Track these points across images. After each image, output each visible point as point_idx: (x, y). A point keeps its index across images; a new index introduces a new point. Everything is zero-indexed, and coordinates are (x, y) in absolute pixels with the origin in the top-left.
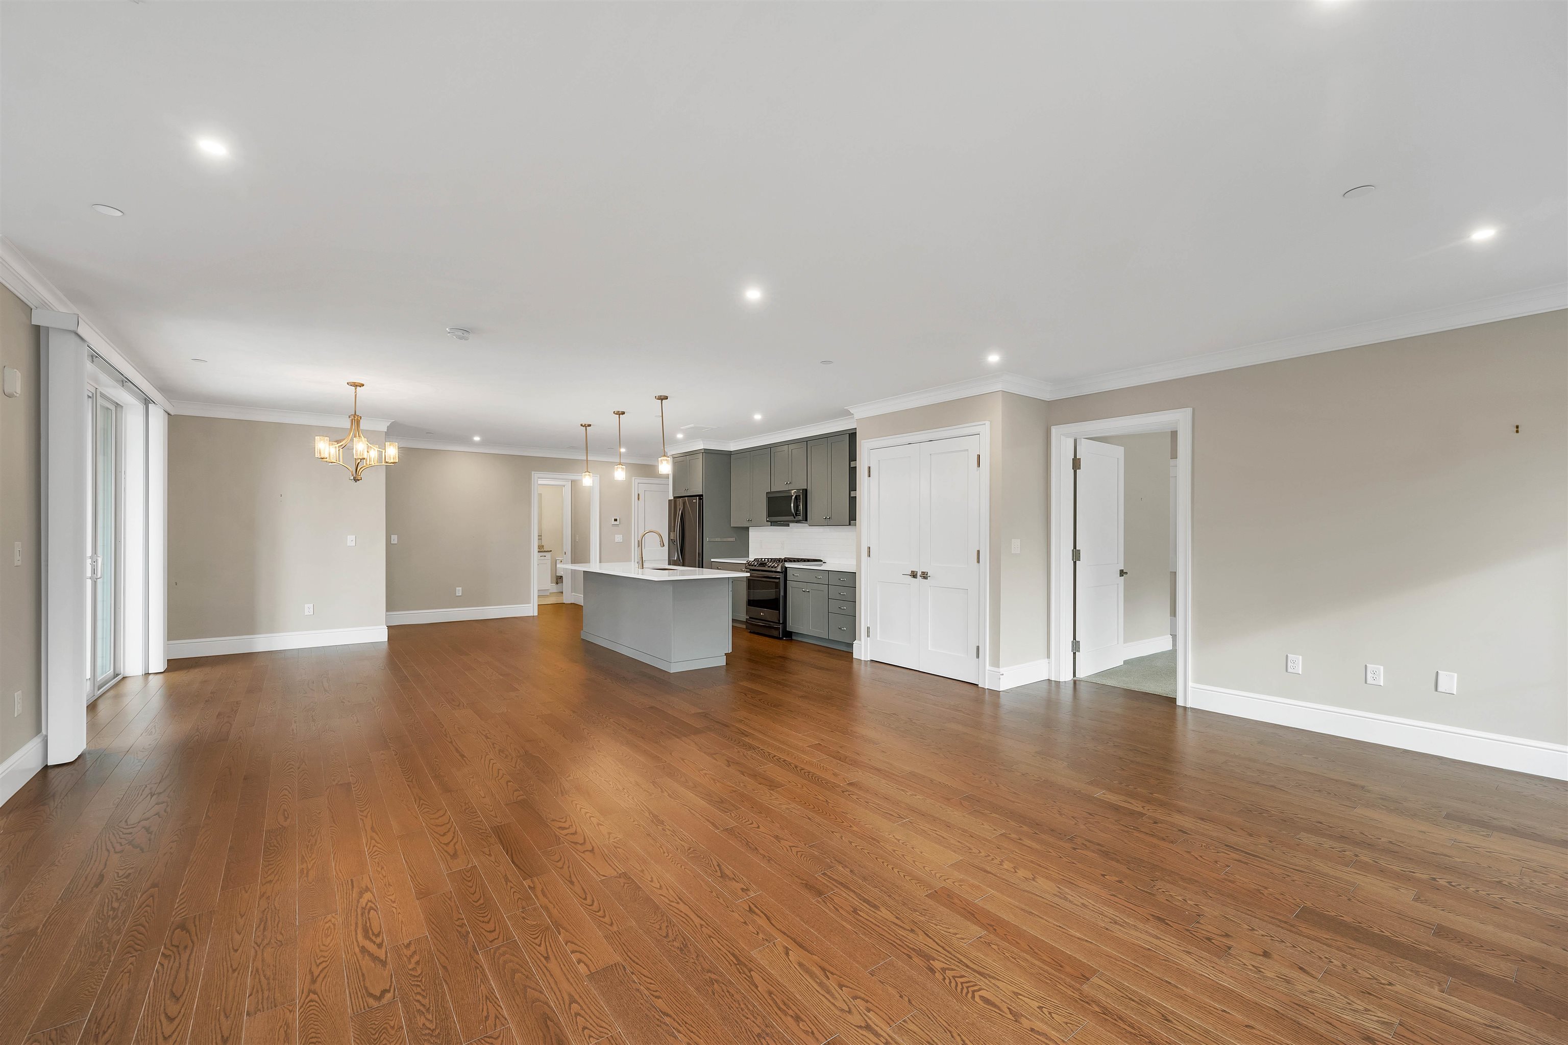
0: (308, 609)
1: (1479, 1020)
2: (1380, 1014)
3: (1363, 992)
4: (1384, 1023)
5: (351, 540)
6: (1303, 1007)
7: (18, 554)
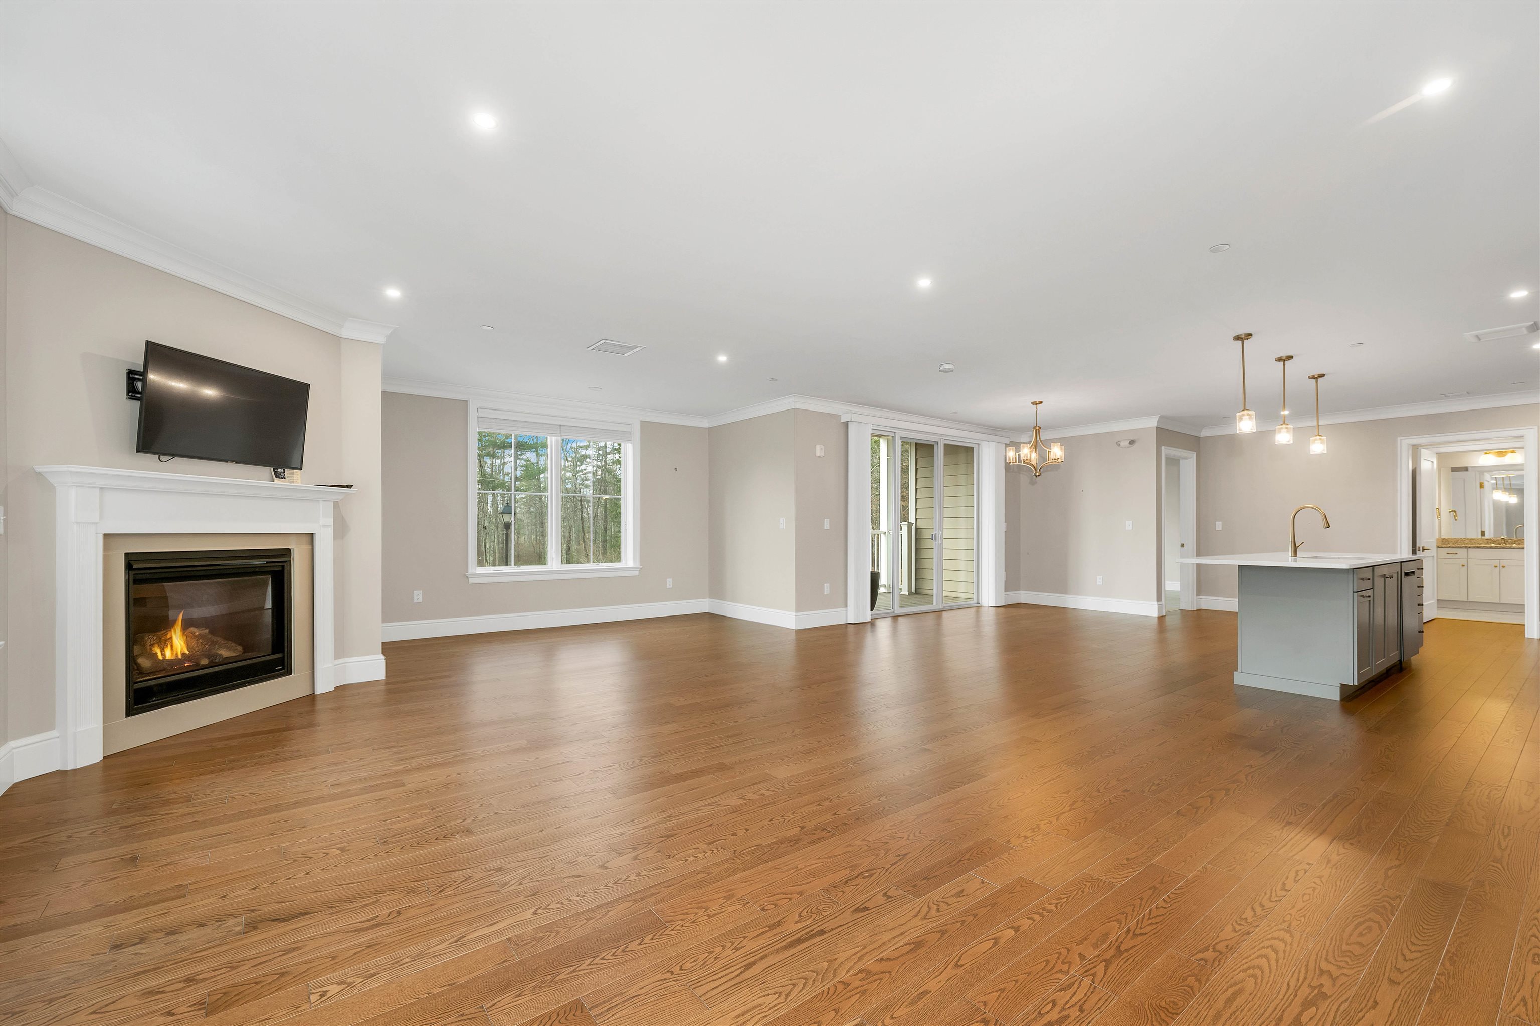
0: (1100, 580)
1: (472, 937)
2: (513, 887)
3: (537, 892)
4: (506, 884)
5: (1129, 526)
6: (543, 857)
7: (827, 524)
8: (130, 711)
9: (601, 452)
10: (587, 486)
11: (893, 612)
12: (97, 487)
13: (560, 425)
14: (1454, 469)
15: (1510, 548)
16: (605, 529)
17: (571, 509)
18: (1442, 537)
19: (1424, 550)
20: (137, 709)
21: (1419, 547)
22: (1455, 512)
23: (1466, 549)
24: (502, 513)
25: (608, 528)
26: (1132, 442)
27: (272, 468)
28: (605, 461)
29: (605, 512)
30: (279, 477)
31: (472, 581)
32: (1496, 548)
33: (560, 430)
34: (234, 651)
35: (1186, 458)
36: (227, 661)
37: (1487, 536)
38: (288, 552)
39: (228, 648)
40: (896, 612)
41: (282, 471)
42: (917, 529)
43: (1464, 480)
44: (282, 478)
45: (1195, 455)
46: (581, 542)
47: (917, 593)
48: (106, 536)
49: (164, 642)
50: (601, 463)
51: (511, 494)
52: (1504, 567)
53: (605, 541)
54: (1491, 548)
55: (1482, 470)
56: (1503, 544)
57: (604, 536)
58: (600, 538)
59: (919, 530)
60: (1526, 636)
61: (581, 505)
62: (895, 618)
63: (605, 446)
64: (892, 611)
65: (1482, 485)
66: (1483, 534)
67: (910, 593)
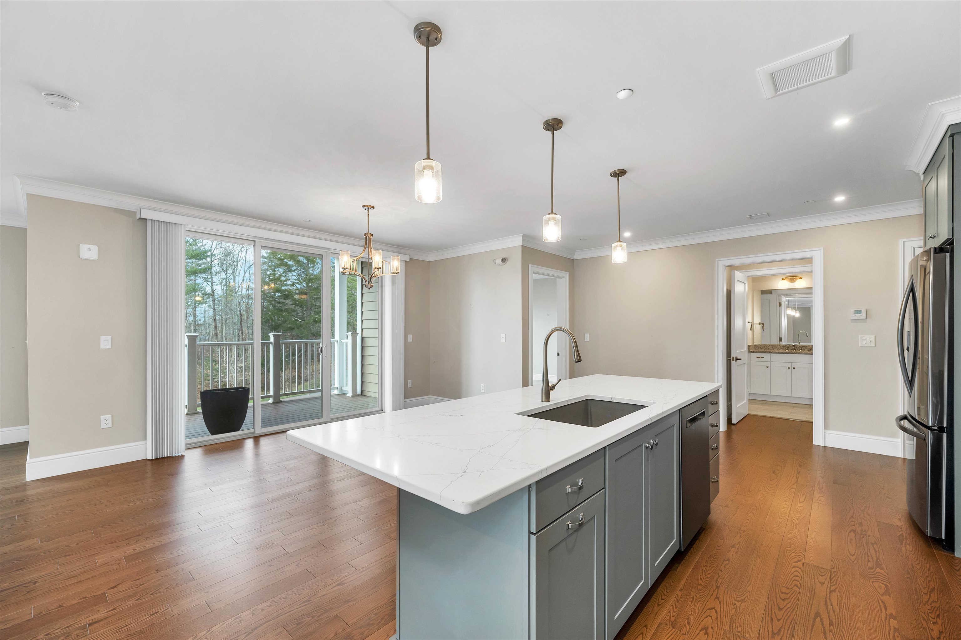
5: (503, 338)
7: (106, 342)
11: (254, 433)
14: (763, 292)
15: (799, 353)
18: (754, 344)
19: (737, 360)
21: (734, 357)
22: (763, 324)
23: (769, 354)
26: (504, 260)
32: (789, 353)
35: (560, 278)
37: (783, 343)
40: (256, 432)
42: (363, 339)
43: (769, 300)
45: (568, 275)
47: (362, 394)
52: (794, 368)
54: (786, 353)
55: (780, 293)
56: (794, 349)
59: (364, 339)
60: (814, 444)
62: (257, 439)
64: (252, 431)
65: (780, 305)
66: (781, 340)
67: (355, 395)
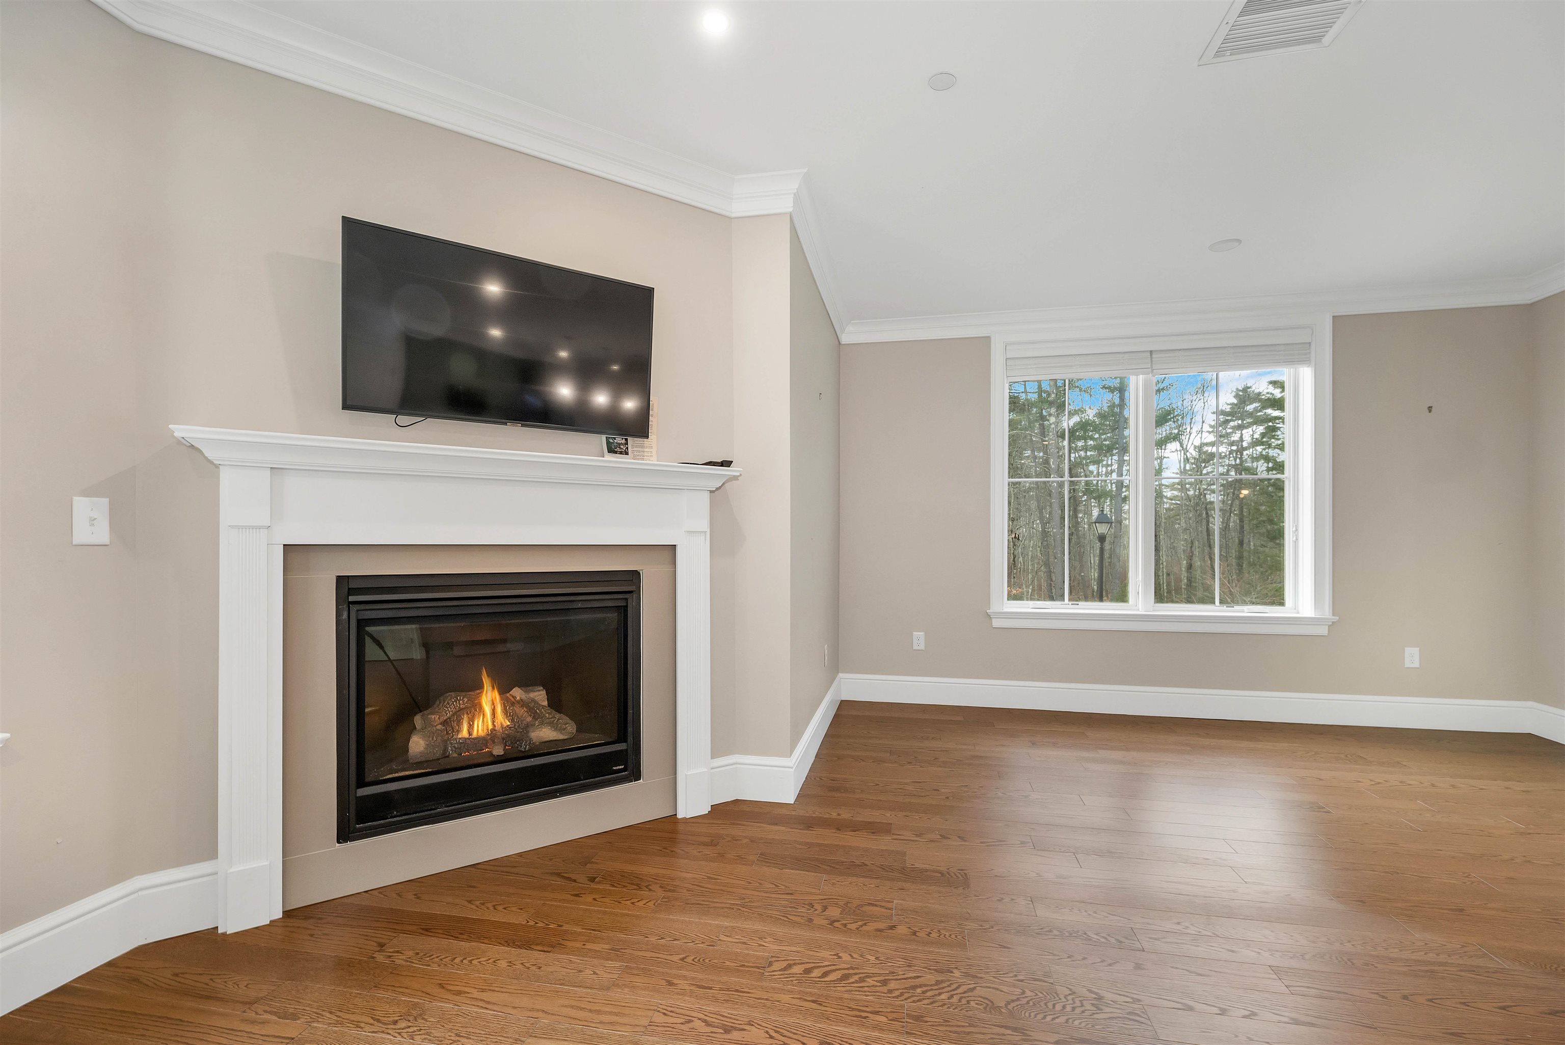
8: (345, 834)
9: (1234, 448)
10: (1213, 492)
12: (269, 467)
13: (1151, 352)
16: (1241, 543)
17: (1194, 519)
20: (360, 830)
24: (1095, 523)
25: (1246, 541)
27: (604, 437)
28: (1241, 458)
29: (1241, 520)
30: (616, 452)
31: (996, 623)
33: (1152, 362)
34: (561, 730)
36: (551, 747)
38: (634, 577)
39: (555, 727)
41: (624, 441)
44: (621, 453)
46: (1207, 558)
48: (288, 548)
49: (475, 709)
50: (1236, 460)
51: (1063, 482)
53: (1240, 557)
57: (1239, 552)
58: (1234, 553)
61: (1207, 513)
63: (1241, 439)
